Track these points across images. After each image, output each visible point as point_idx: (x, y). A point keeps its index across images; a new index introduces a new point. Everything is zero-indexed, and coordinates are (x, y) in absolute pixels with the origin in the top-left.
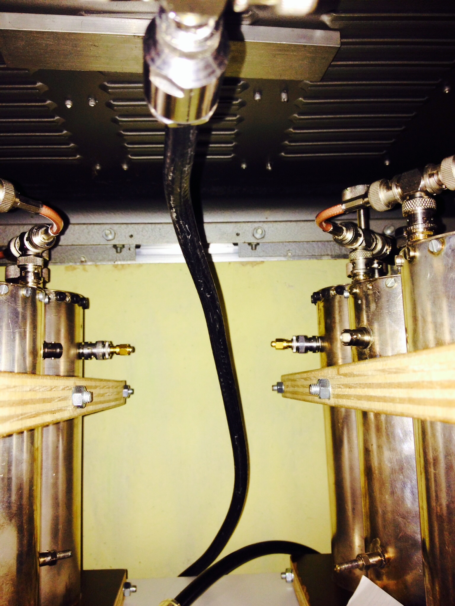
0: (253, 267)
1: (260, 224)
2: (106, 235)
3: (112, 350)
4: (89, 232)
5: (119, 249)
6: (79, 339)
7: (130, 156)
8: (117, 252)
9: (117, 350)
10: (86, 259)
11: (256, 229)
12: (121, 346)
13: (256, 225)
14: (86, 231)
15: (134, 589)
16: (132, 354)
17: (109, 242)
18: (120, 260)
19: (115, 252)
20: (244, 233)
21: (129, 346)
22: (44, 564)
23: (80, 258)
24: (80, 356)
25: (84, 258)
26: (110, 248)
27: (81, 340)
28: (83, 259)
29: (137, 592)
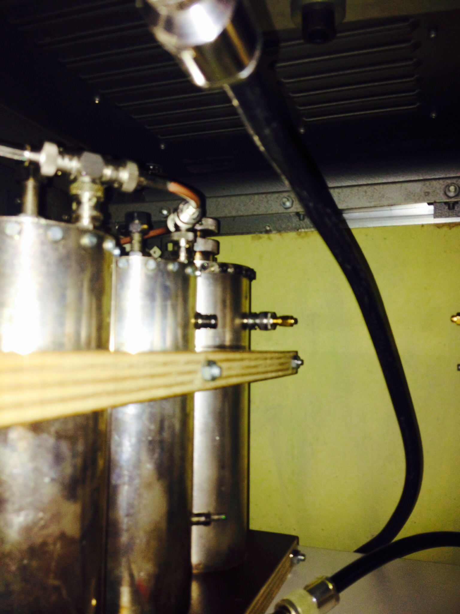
0: (450, 229)
1: (454, 181)
2: (284, 204)
3: (275, 321)
4: (267, 202)
5: (302, 216)
6: (245, 309)
7: (305, 119)
8: (300, 219)
9: (280, 321)
10: (271, 228)
11: (448, 186)
12: (285, 318)
13: (449, 181)
14: (265, 200)
15: (302, 558)
16: (295, 326)
17: (287, 210)
18: (303, 228)
19: (298, 220)
20: (434, 191)
21: (292, 318)
22: (198, 523)
23: (265, 227)
24: (245, 326)
25: (269, 226)
26: (293, 215)
27: (247, 310)
28: (268, 228)
29: (306, 560)
